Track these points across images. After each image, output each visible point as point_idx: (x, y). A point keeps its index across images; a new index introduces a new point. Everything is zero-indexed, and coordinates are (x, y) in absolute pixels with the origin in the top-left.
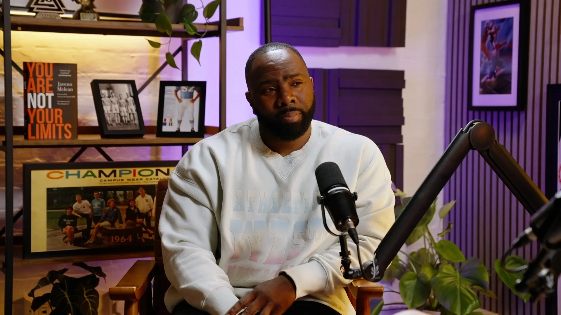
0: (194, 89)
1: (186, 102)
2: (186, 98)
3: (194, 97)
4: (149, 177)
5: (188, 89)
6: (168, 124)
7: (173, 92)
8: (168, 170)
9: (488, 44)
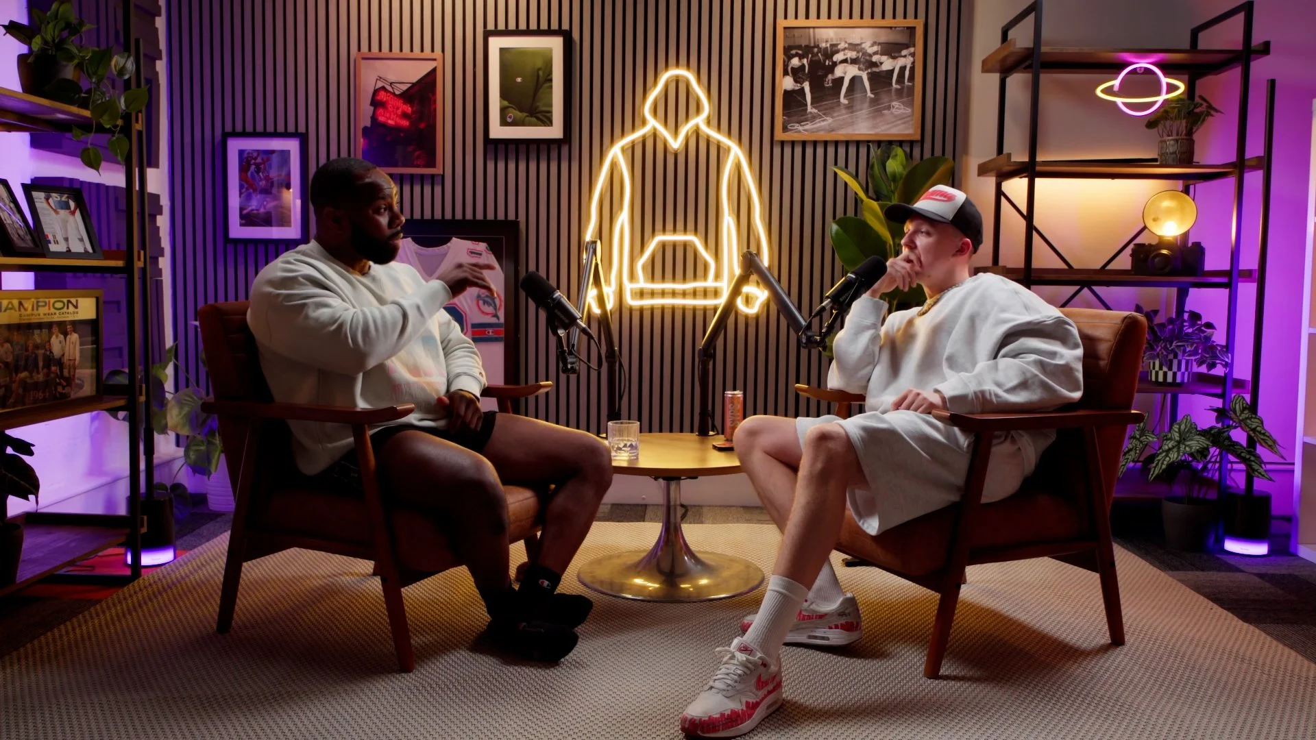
0: (68, 198)
1: (63, 213)
2: (62, 208)
3: (72, 208)
4: (62, 311)
5: (61, 197)
6: (52, 242)
7: (43, 200)
8: (77, 301)
9: (252, 174)
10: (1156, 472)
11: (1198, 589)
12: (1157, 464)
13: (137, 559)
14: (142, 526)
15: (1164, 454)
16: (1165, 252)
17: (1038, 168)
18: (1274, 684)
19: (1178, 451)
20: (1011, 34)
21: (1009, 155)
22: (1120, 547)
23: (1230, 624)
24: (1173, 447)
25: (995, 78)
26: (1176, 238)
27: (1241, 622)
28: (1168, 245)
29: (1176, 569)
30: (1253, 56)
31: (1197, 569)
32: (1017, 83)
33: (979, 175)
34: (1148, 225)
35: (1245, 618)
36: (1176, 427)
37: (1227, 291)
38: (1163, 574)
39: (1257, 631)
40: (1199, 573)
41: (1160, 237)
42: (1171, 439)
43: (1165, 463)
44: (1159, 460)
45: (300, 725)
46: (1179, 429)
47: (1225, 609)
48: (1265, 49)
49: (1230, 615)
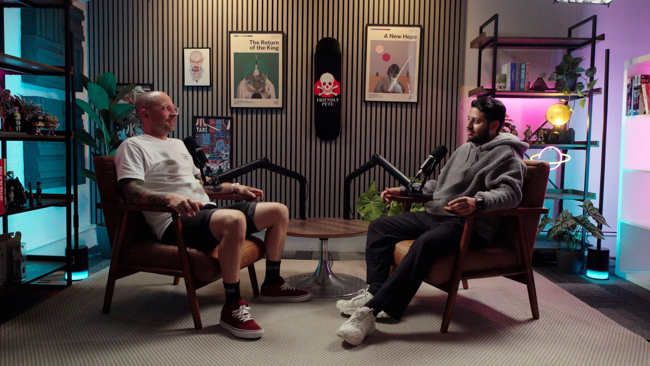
10: (552, 236)
11: (570, 291)
12: (552, 232)
13: (70, 276)
14: (73, 261)
15: (555, 228)
16: (556, 133)
17: (496, 93)
18: (604, 337)
19: (562, 227)
20: (484, 30)
21: (483, 87)
22: (536, 273)
23: (585, 308)
24: (560, 224)
25: (476, 51)
26: (561, 126)
27: (590, 307)
28: (558, 130)
29: (561, 282)
30: (596, 41)
31: (571, 282)
32: (487, 53)
33: (469, 96)
34: (548, 120)
35: (592, 306)
36: (561, 215)
37: (585, 151)
38: (555, 284)
39: (598, 311)
40: (572, 284)
41: (554, 126)
42: (559, 221)
43: (556, 232)
44: (553, 231)
45: (143, 356)
46: (563, 216)
47: (583, 301)
48: (602, 37)
49: (585, 304)
